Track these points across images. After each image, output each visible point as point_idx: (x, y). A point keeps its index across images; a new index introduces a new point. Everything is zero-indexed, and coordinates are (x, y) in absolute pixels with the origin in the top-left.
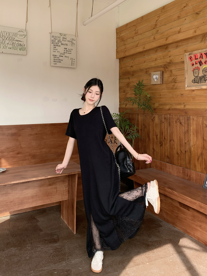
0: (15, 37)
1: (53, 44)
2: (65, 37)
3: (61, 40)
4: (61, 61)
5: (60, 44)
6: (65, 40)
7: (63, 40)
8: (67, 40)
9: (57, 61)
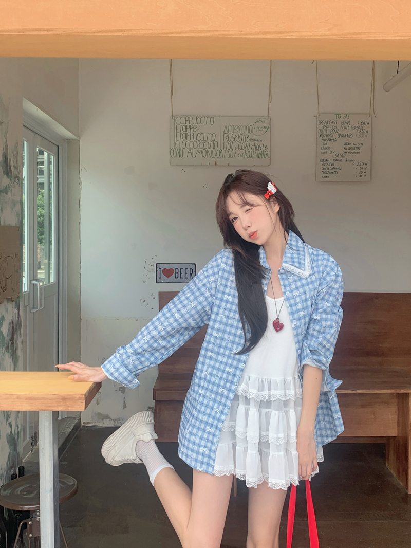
0: (249, 134)
1: (321, 138)
2: (346, 120)
3: (339, 128)
4: (337, 170)
5: (335, 135)
6: (345, 125)
7: (342, 127)
8: (350, 126)
9: (329, 171)
